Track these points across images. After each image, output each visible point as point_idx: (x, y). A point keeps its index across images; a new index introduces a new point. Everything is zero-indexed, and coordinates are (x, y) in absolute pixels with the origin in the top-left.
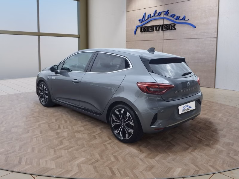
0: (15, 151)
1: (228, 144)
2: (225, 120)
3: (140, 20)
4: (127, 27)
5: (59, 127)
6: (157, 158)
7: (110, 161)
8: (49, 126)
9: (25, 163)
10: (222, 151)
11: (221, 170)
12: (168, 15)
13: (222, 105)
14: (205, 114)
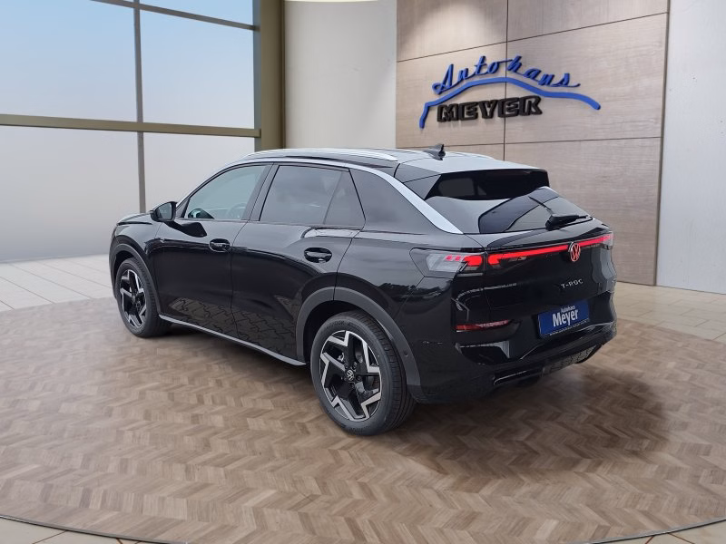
0: (71, 470)
1: (695, 450)
2: (686, 378)
3: (435, 87)
4: (397, 107)
5: (201, 401)
6: (487, 491)
7: (351, 500)
8: (171, 397)
9: (99, 505)
10: (678, 469)
11: (676, 526)
12: (520, 71)
13: (676, 335)
14: (628, 362)
